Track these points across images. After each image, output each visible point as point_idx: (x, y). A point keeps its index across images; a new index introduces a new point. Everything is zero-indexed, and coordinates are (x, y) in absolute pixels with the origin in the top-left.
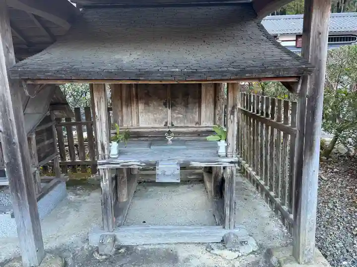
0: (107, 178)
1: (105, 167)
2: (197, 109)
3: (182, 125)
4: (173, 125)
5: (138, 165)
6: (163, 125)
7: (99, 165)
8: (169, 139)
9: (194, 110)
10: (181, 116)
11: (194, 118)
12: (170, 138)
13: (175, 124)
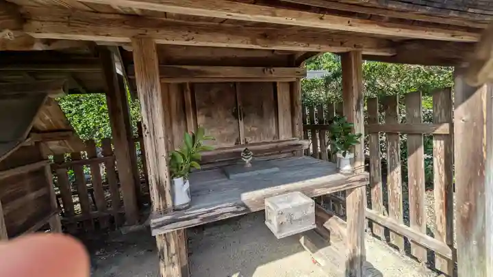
0: (173, 250)
1: (168, 229)
2: (274, 119)
3: (257, 141)
4: (247, 143)
5: (234, 212)
6: (233, 144)
7: (155, 228)
8: (247, 161)
9: (271, 120)
10: (255, 129)
11: (271, 131)
12: (248, 158)
13: (250, 140)
